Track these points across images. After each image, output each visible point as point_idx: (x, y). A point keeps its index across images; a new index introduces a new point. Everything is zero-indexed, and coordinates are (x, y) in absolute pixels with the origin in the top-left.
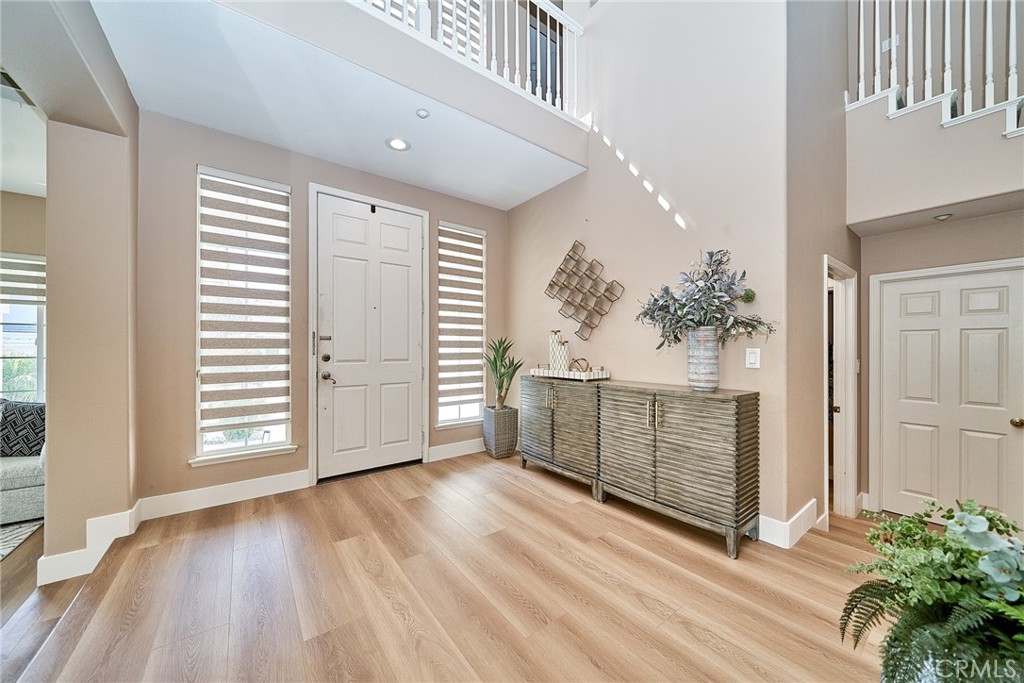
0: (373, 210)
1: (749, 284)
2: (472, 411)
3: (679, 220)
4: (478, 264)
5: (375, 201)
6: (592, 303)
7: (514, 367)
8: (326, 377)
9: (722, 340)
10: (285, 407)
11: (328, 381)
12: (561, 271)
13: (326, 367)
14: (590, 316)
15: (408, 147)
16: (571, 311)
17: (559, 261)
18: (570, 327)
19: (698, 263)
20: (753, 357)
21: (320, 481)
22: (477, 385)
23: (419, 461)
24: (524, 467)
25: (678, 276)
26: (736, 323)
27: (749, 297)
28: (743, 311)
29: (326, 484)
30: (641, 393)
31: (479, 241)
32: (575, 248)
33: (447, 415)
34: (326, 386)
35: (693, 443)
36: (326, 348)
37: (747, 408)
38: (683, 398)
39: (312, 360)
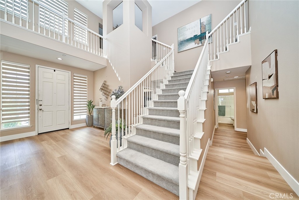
0: (55, 71)
2: (84, 117)
3: (119, 79)
4: (86, 83)
5: (55, 69)
6: (107, 93)
7: (94, 107)
8: (40, 110)
10: (29, 117)
11: (41, 110)
12: (102, 86)
13: (40, 107)
15: (62, 59)
16: (104, 94)
17: (102, 84)
21: (39, 134)
22: (86, 111)
23: (68, 129)
24: (94, 128)
29: (40, 135)
31: (86, 78)
33: (76, 118)
34: (40, 112)
36: (40, 103)
39: (36, 106)
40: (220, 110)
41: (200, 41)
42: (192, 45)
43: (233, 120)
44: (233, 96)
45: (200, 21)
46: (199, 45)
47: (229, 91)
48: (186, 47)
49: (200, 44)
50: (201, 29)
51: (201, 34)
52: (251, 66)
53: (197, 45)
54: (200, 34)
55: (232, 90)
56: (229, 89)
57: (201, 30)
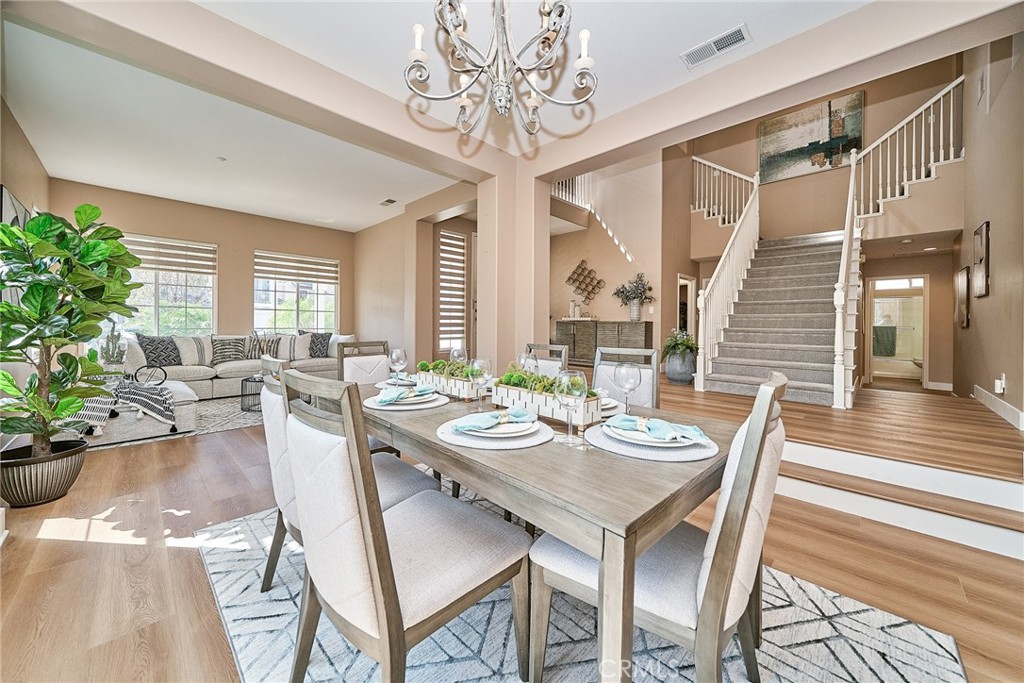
1: (649, 285)
3: (629, 258)
6: (590, 288)
9: (642, 304)
12: (574, 273)
14: (589, 293)
16: (580, 291)
17: (573, 268)
18: (580, 298)
19: (633, 278)
20: (651, 309)
25: (626, 280)
26: (646, 298)
27: (650, 289)
28: (648, 294)
30: (614, 323)
32: (583, 261)
35: (632, 339)
37: (649, 326)
38: (629, 323)
40: (877, 340)
41: (826, 157)
42: (804, 167)
43: (920, 366)
44: (922, 298)
45: (830, 106)
46: (824, 168)
47: (911, 284)
48: (785, 172)
49: (828, 166)
50: (830, 126)
51: (831, 139)
52: (962, 231)
53: (817, 168)
54: (827, 140)
55: (918, 282)
56: (910, 279)
57: (830, 131)
